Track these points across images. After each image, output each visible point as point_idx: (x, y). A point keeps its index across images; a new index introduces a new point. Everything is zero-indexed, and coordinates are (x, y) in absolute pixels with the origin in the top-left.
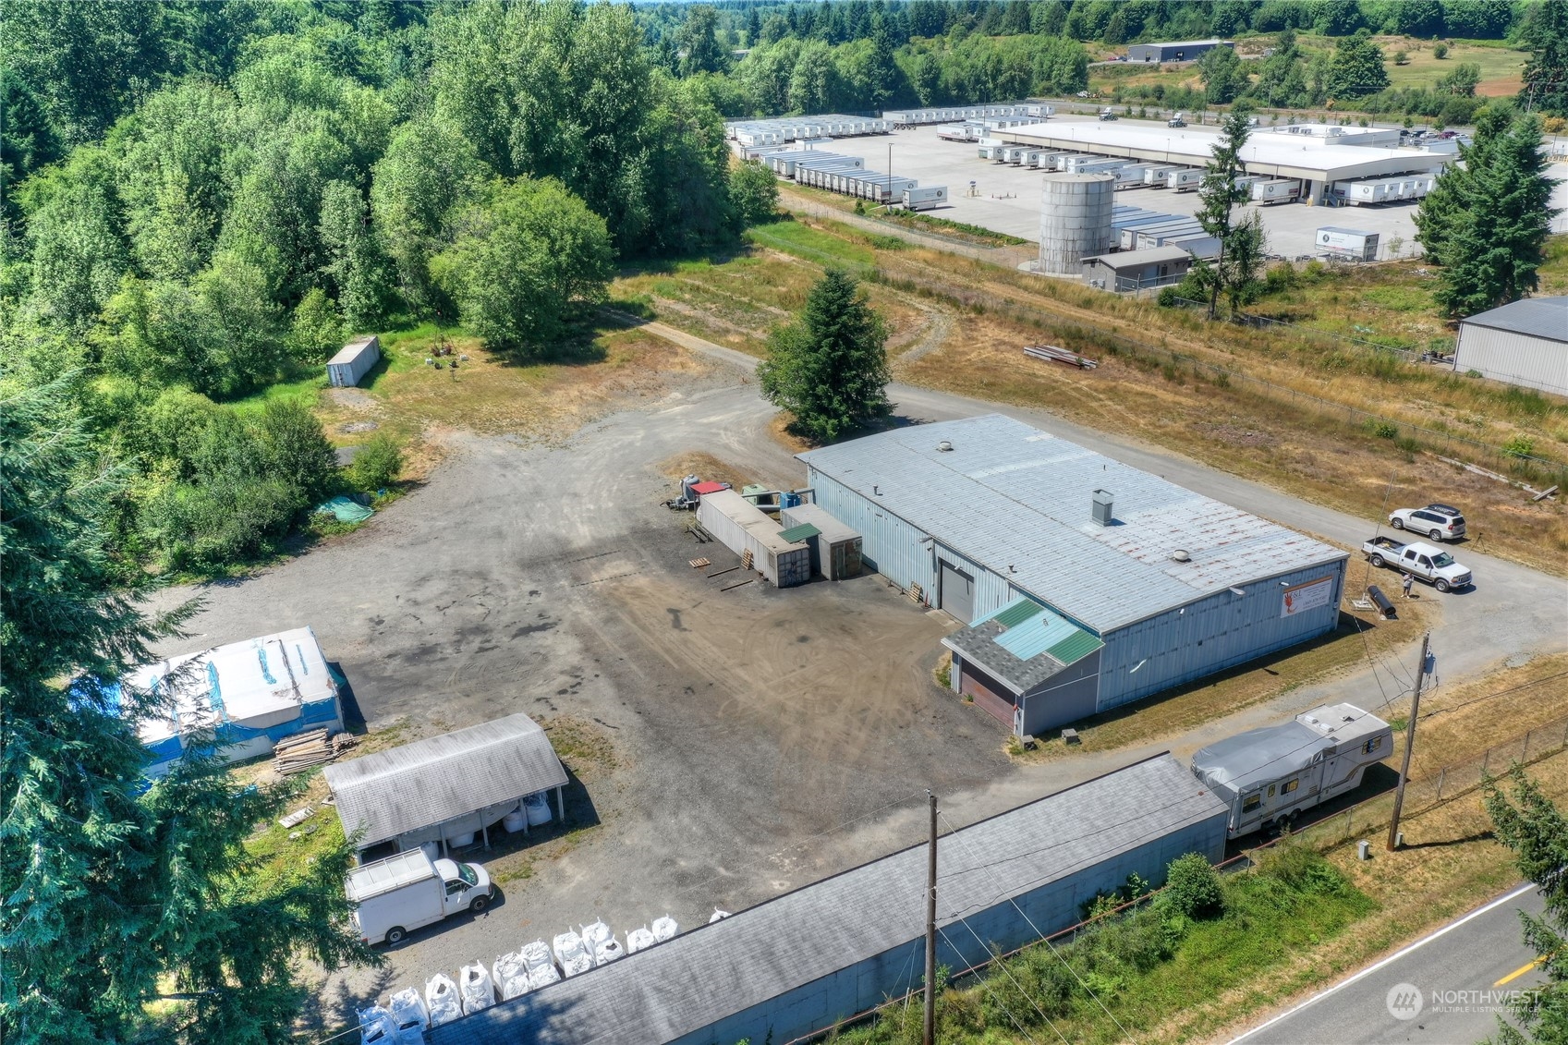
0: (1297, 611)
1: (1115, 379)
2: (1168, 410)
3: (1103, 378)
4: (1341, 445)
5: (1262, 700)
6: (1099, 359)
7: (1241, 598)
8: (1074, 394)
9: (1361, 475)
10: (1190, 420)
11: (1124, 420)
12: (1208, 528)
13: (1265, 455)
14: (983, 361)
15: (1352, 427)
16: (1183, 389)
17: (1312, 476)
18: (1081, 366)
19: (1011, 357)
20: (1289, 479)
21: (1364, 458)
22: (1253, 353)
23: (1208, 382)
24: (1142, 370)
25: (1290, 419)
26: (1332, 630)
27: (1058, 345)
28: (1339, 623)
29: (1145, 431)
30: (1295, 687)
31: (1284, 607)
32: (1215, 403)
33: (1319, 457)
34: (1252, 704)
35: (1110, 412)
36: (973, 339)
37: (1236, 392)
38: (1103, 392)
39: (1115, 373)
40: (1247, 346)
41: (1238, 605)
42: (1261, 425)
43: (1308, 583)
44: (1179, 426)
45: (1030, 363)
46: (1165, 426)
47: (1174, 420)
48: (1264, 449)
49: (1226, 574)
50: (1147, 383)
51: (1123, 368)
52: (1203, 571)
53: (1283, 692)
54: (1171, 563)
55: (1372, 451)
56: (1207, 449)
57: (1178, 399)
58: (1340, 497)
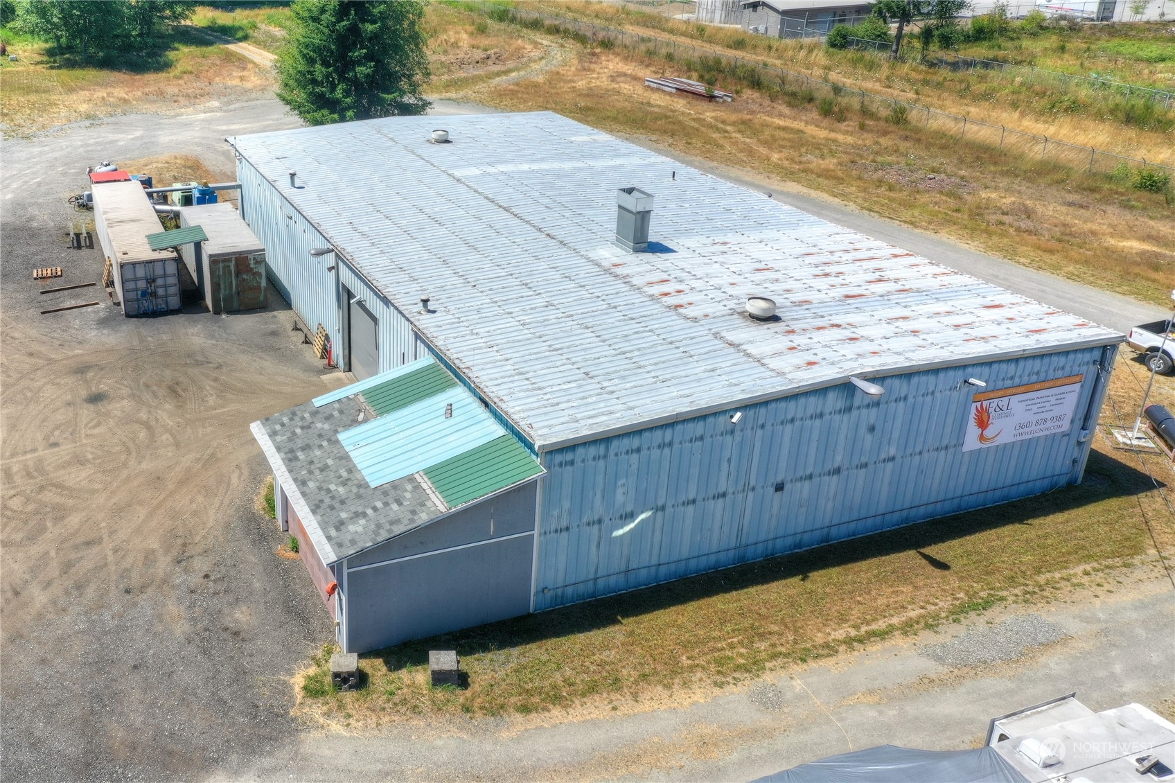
0: (1000, 441)
1: (752, 112)
2: (817, 147)
3: (735, 110)
4: (1075, 197)
5: (907, 628)
6: (737, 92)
7: (876, 403)
8: (693, 124)
9: (1112, 236)
10: (845, 158)
11: (750, 152)
12: (828, 269)
13: (952, 202)
14: (590, 89)
15: (1093, 175)
16: (843, 126)
17: (1029, 232)
18: (711, 98)
19: (626, 87)
20: (990, 234)
21: (1114, 215)
22: (946, 94)
23: (878, 119)
24: (790, 105)
25: (995, 164)
26: (1071, 485)
27: (689, 78)
28: (1088, 471)
29: (777, 166)
30: (987, 604)
31: (972, 430)
32: (885, 141)
33: (1040, 209)
34: (883, 635)
35: (735, 143)
36: (589, 70)
37: (917, 130)
38: (733, 124)
39: (755, 107)
40: (939, 86)
41: (872, 415)
42: (949, 169)
43: (1028, 387)
44: (830, 163)
45: (648, 94)
46: (809, 162)
47: (822, 157)
48: (951, 194)
49: (850, 350)
50: (795, 119)
51: (767, 102)
52: (799, 340)
53: (958, 613)
54: (738, 320)
55: (1127, 206)
56: (865, 190)
57: (833, 135)
58: (1077, 262)
